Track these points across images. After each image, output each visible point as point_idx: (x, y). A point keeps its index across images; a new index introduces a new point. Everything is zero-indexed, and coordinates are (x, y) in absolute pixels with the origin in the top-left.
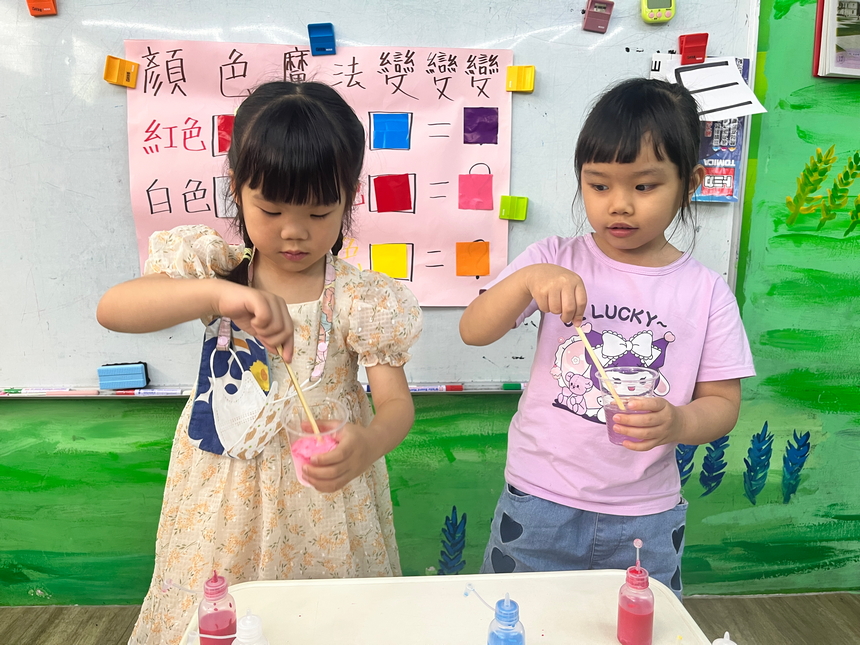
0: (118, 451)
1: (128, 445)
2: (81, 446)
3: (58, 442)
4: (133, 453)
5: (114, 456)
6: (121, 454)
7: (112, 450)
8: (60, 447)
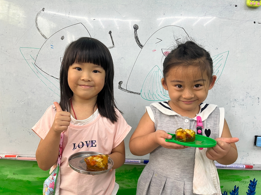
0: (30, 180)
1: (35, 178)
2: (16, 177)
3: (8, 175)
4: (36, 181)
5: (29, 182)
6: (31, 181)
7: (28, 180)
8: (9, 177)
